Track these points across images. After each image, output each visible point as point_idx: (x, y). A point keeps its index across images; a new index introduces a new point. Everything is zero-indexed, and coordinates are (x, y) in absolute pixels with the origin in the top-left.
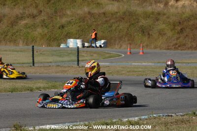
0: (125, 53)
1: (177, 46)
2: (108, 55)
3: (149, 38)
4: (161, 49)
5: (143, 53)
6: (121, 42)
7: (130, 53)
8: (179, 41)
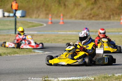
0: (47, 23)
1: (91, 16)
2: (30, 25)
3: (65, 8)
4: (76, 19)
5: (63, 22)
6: (39, 12)
7: (52, 22)
8: (93, 11)
